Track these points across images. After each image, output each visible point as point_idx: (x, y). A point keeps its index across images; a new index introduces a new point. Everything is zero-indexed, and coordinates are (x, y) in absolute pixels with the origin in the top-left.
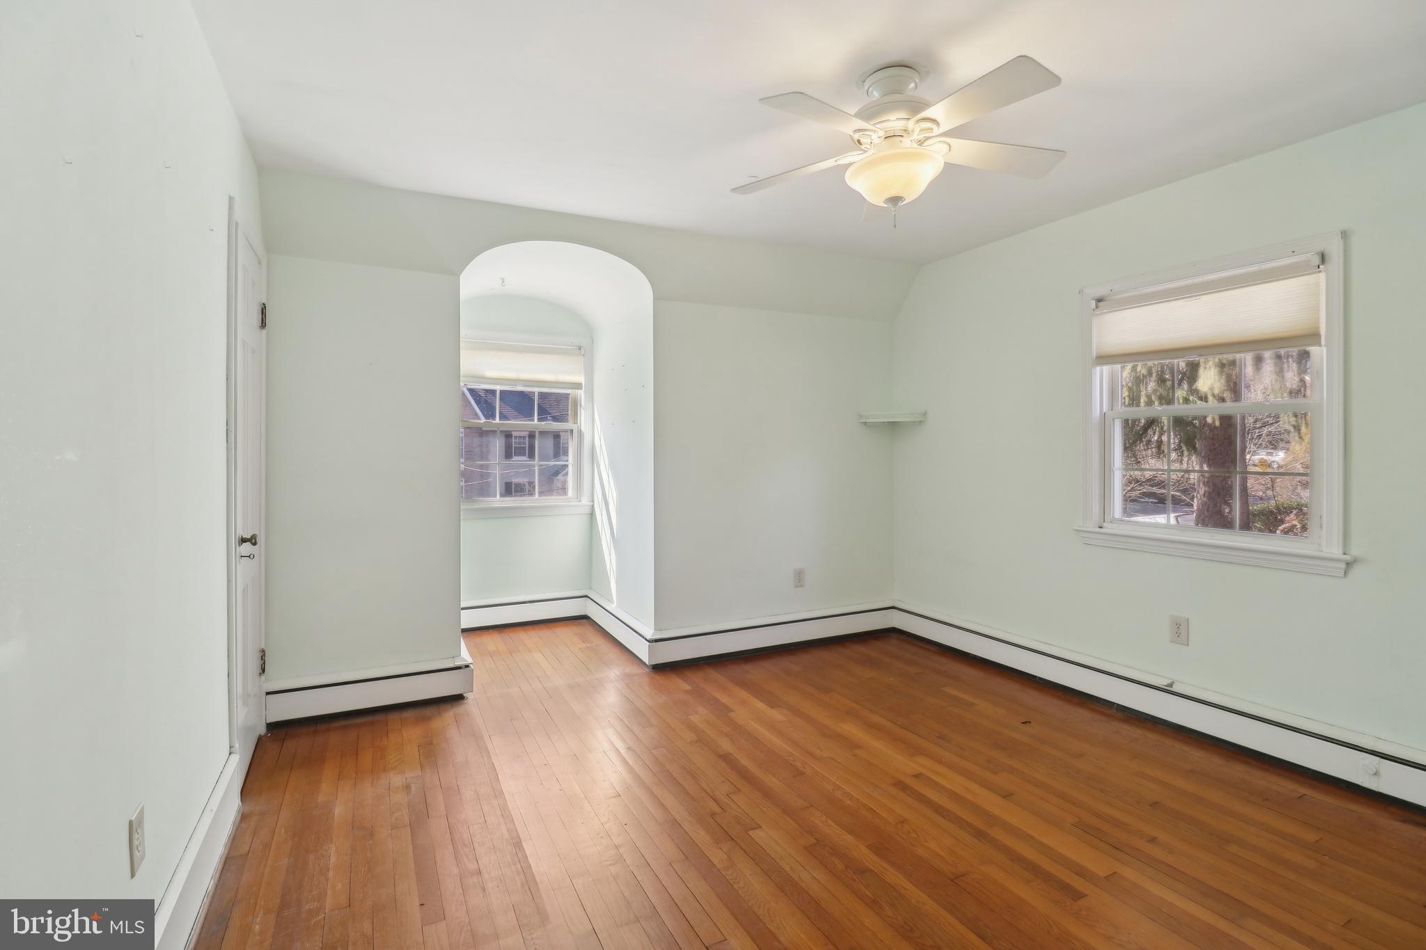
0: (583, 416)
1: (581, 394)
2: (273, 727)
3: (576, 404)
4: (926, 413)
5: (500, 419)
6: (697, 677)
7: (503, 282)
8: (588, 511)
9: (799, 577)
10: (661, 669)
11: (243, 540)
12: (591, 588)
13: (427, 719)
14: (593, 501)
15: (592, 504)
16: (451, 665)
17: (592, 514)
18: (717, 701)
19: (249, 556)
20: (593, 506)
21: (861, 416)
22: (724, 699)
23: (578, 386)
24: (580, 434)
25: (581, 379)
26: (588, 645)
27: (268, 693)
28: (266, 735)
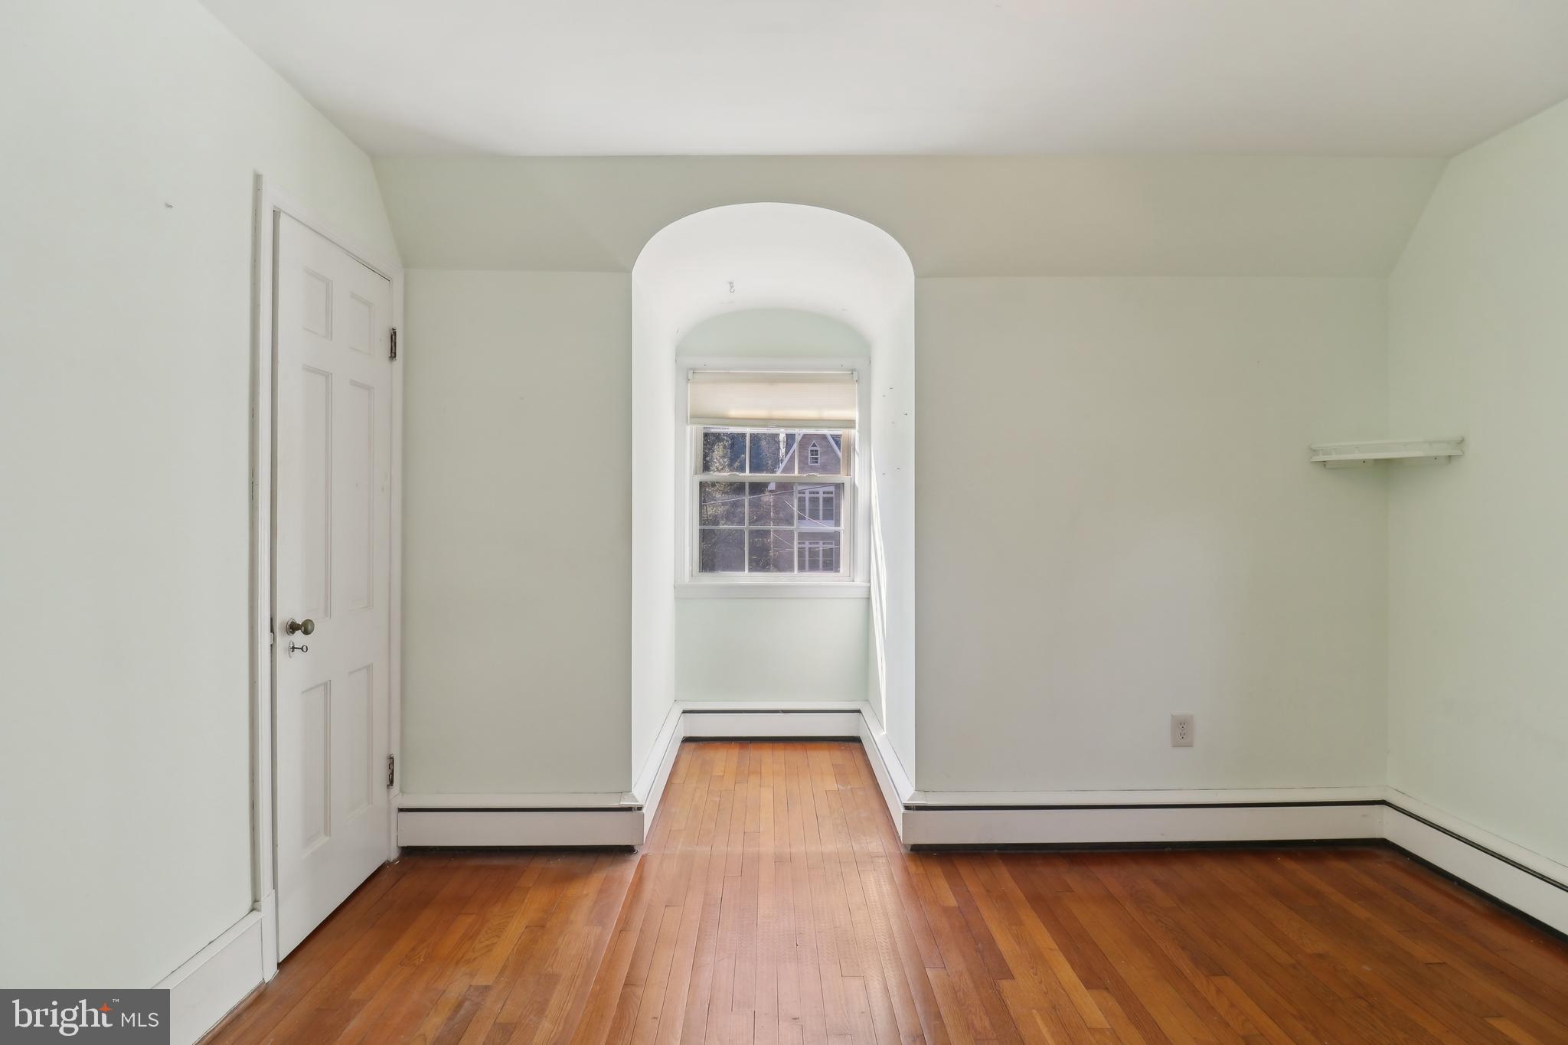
0: (857, 462)
1: (855, 433)
2: (408, 852)
3: (849, 450)
4: (1462, 441)
5: (750, 472)
6: (974, 878)
7: (732, 287)
8: (863, 594)
9: (1182, 731)
10: (922, 853)
11: (293, 628)
12: (867, 701)
13: (569, 878)
14: (870, 581)
15: (868, 585)
16: (615, 805)
17: (869, 599)
18: (991, 942)
19: (302, 649)
20: (870, 587)
21: (1315, 452)
22: (1005, 944)
23: (849, 424)
24: (854, 487)
25: (854, 414)
26: (840, 787)
27: (401, 810)
28: (395, 861)
